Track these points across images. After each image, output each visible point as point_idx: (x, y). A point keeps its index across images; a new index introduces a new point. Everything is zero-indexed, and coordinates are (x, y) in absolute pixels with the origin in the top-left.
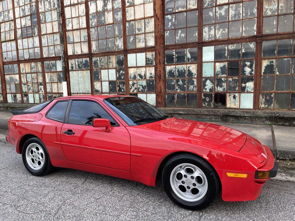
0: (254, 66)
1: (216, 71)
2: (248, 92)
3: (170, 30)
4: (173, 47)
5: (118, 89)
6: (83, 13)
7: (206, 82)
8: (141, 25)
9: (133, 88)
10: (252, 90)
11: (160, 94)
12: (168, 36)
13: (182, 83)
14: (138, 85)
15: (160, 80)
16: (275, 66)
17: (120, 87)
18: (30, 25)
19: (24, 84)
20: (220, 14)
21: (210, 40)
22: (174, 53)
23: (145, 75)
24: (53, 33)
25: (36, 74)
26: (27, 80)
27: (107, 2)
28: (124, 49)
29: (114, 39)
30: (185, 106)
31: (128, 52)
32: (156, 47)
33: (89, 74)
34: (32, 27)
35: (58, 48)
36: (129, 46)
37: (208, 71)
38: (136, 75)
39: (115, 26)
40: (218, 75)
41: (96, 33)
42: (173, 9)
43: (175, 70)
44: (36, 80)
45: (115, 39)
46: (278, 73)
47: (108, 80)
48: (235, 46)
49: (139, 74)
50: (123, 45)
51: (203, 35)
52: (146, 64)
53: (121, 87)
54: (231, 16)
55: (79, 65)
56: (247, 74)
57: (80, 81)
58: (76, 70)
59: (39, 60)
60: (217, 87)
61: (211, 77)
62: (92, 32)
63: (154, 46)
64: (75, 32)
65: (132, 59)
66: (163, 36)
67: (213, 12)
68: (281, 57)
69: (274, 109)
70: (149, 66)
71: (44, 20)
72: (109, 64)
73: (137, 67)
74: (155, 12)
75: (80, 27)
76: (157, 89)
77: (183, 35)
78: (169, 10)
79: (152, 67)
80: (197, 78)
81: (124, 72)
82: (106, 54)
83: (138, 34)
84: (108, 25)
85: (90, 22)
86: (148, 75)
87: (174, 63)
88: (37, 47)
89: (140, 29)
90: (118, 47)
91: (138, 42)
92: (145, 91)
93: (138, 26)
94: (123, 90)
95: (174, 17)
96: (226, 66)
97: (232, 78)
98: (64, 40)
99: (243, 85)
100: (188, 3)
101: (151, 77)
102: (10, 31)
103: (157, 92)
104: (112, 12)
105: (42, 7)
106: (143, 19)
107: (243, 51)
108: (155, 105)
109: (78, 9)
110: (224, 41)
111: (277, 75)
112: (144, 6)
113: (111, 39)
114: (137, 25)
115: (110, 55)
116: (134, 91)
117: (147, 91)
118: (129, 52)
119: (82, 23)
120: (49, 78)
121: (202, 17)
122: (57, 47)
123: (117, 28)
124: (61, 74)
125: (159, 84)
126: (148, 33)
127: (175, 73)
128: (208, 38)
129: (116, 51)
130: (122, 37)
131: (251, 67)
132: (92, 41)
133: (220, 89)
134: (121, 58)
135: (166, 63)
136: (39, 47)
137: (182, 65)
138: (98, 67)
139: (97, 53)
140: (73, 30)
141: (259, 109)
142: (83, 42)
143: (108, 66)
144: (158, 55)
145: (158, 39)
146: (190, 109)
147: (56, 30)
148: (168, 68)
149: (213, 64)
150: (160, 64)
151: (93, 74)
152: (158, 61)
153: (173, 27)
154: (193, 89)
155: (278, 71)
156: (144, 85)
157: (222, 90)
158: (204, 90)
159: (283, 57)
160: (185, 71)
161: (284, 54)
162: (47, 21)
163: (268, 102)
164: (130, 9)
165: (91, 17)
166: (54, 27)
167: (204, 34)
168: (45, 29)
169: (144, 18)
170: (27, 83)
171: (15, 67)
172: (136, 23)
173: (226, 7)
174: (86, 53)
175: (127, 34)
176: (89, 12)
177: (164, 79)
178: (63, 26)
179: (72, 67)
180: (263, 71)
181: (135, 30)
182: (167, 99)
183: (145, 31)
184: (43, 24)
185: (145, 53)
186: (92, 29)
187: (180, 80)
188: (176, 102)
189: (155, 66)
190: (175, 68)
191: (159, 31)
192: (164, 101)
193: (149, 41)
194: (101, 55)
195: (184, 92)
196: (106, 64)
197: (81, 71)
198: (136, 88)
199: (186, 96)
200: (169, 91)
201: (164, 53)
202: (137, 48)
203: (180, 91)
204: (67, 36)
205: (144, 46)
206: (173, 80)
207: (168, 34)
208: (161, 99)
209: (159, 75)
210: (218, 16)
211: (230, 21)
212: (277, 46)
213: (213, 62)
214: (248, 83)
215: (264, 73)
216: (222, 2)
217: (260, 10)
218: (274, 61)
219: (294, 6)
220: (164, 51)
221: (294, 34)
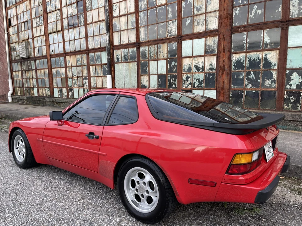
3: (242, 6)
4: (245, 29)
5: (168, 84)
7: (291, 75)
8: (202, 3)
9: (187, 83)
11: (222, 90)
12: (238, 14)
13: (255, 76)
14: (193, 79)
15: (224, 73)
17: (170, 82)
18: (76, 14)
19: (70, 78)
21: (300, 16)
22: (245, 36)
23: (203, 67)
24: (99, 21)
25: (81, 67)
26: (72, 74)
28: (178, 35)
29: (166, 23)
30: (258, 107)
31: (183, 38)
32: (220, 31)
33: (136, 67)
34: (78, 16)
35: (104, 38)
36: (184, 32)
38: (192, 66)
39: (168, 8)
41: (146, 17)
43: (245, 59)
44: (81, 73)
45: (168, 23)
47: (157, 73)
49: (195, 66)
50: (176, 30)
51: (289, 10)
52: (206, 52)
53: (172, 81)
55: (125, 56)
57: (126, 74)
58: (121, 63)
59: (84, 52)
61: (300, 69)
62: (141, 17)
63: (217, 28)
64: (122, 18)
65: (187, 46)
70: (210, 56)
71: (90, 7)
72: (159, 54)
73: (193, 57)
75: (127, 12)
76: (218, 84)
77: (259, 12)
79: (213, 56)
80: (278, 70)
81: (176, 64)
82: (156, 42)
83: (197, 15)
84: (160, 6)
85: (140, 5)
86: (207, 66)
87: (245, 50)
88: (83, 38)
89: (199, 9)
90: (171, 32)
91: (196, 26)
92: (202, 87)
93: (198, 5)
94: (174, 86)
98: (110, 28)
101: (211, 69)
102: (56, 21)
103: (218, 88)
113: (163, 24)
114: (196, 3)
115: (160, 43)
116: (187, 86)
117: (204, 87)
118: (185, 38)
119: (130, 7)
120: (94, 72)
122: (102, 37)
123: (170, 10)
124: (106, 67)
125: (222, 77)
126: (210, 12)
127: (244, 63)
128: (297, 14)
129: (168, 38)
130: (176, 20)
132: (141, 27)
134: (174, 46)
135: (233, 51)
136: (84, 38)
137: (255, 53)
138: (146, 58)
139: (146, 42)
140: (120, 16)
142: (131, 29)
143: (158, 57)
144: (222, 40)
145: (224, 19)
146: (264, 111)
147: (102, 17)
148: (235, 57)
150: (224, 52)
151: (140, 67)
152: (221, 48)
153: (245, 2)
154: (271, 85)
156: (200, 79)
158: (288, 87)
160: (260, 60)
162: (93, 8)
166: (101, 14)
167: (291, 8)
168: (91, 17)
170: (73, 77)
171: (61, 60)
172: (195, 1)
174: (133, 41)
175: (183, 16)
177: (229, 71)
178: (110, 12)
179: (118, 59)
181: (192, 11)
182: (231, 97)
183: (206, 10)
184: (90, 12)
185: (204, 38)
186: (141, 13)
187: (251, 72)
188: (245, 101)
189: (217, 55)
190: (245, 57)
191: (225, 8)
192: (227, 99)
193: (210, 23)
194: (150, 44)
195: (257, 89)
196: (155, 54)
197: (127, 63)
198: (190, 82)
199: (260, 94)
200: (235, 87)
201: (230, 38)
202: (194, 32)
203: (250, 88)
204: (113, 24)
205: (204, 30)
206: (241, 72)
207: (237, 12)
208: (224, 97)
209: (222, 66)
220: (231, 35)
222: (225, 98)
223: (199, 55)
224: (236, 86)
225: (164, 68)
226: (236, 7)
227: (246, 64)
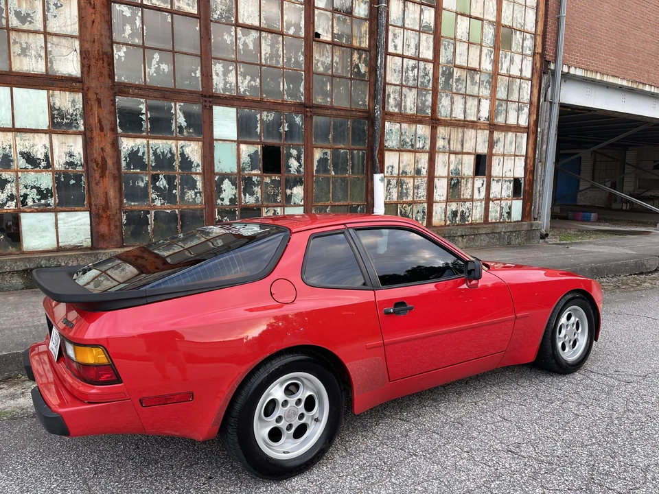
0: (303, 158)
1: (242, 161)
2: (296, 205)
3: (130, 45)
4: (140, 92)
7: (222, 183)
8: (32, 7)
10: (301, 202)
11: (105, 211)
12: (123, 59)
13: (169, 183)
14: (21, 187)
15: (105, 175)
16: (329, 161)
20: (245, 44)
21: (227, 93)
22: (143, 107)
23: (49, 161)
32: (86, 82)
37: (225, 161)
38: (13, 154)
40: (244, 169)
43: (146, 149)
46: (333, 173)
48: (273, 115)
49: (23, 155)
51: (212, 79)
52: (53, 124)
54: (265, 55)
56: (292, 172)
60: (245, 195)
61: (232, 174)
63: (79, 75)
66: (109, 58)
67: (231, 35)
68: (337, 146)
70: (64, 133)
73: (14, 130)
76: (93, 199)
77: (165, 68)
79: (73, 136)
80: (203, 174)
83: (18, 30)
86: (60, 157)
87: (144, 134)
89: (25, 17)
91: (19, 55)
92: (49, 205)
93: (20, 6)
95: (140, 14)
96: (259, 153)
97: (270, 177)
101: (70, 164)
103: (93, 207)
107: (286, 129)
108: (88, 243)
110: (253, 101)
111: (333, 177)
114: (16, 1)
117: (60, 204)
121: (210, 39)
125: (101, 184)
126: (56, 35)
127: (146, 157)
128: (223, 89)
131: (298, 159)
133: (249, 200)
135: (119, 130)
137: (165, 141)
144: (94, 104)
145: (93, 61)
149: (235, 145)
150: (102, 129)
152: (94, 121)
153: (137, 41)
154: (194, 199)
155: (333, 170)
156: (43, 187)
157: (254, 201)
158: (219, 201)
159: (339, 147)
160: (173, 155)
161: (340, 143)
167: (214, 77)
173: (255, 34)
177: (116, 172)
180: (315, 168)
181: (4, 15)
182: (125, 225)
183: (45, 26)
185: (45, 91)
187: (160, 176)
188: (153, 231)
190: (146, 146)
191: (96, 38)
192: (118, 230)
193: (60, 60)
195: (174, 207)
198: (12, 194)
199: (179, 216)
200: (133, 204)
201: (111, 102)
202: (14, 69)
203: (161, 204)
205: (44, 70)
206: (142, 175)
207: (122, 54)
208: (109, 225)
209: (99, 160)
210: (241, 47)
211: (264, 66)
212: (332, 127)
213: (234, 141)
214: (295, 188)
215: (317, 171)
216: (249, 22)
217: (310, 59)
218: (329, 152)
219: (351, 67)
220: (112, 98)
221: (353, 111)
222: (112, 227)
223: (33, 128)
224: (134, 201)
226: (119, 43)
227: (150, 159)
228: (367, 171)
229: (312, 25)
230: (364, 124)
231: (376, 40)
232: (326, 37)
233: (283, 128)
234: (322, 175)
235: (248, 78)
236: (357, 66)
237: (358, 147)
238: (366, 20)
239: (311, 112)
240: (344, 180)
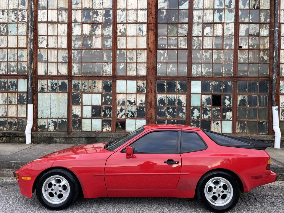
0: (232, 100)
1: (203, 101)
2: (228, 120)
3: (163, 63)
4: (165, 78)
5: (102, 114)
6: (64, 33)
7: (194, 110)
8: (133, 55)
9: (121, 114)
10: (231, 119)
11: (150, 120)
12: (160, 68)
13: (172, 110)
14: (127, 111)
15: (151, 107)
16: (246, 101)
20: (206, 56)
21: (198, 76)
22: (165, 83)
23: (135, 102)
24: (18, 48)
27: (96, 28)
28: (113, 75)
29: (101, 64)
31: (117, 78)
32: (148, 77)
33: (67, 98)
35: (23, 65)
36: (118, 73)
37: (196, 101)
38: (125, 101)
39: (103, 52)
40: (204, 105)
41: (80, 55)
42: (165, 45)
43: (165, 98)
45: (103, 64)
46: (248, 106)
47: (91, 105)
48: (218, 82)
49: (128, 101)
50: (111, 71)
52: (137, 91)
53: (106, 112)
54: (215, 59)
55: (52, 87)
56: (226, 106)
57: (53, 104)
58: (47, 92)
60: (204, 115)
61: (198, 107)
62: (74, 54)
63: (146, 75)
64: (49, 51)
65: (121, 85)
66: (155, 68)
67: (200, 54)
68: (251, 94)
69: (246, 133)
70: (140, 94)
71: (5, 32)
72: (94, 89)
73: (126, 93)
74: (149, 45)
75: (58, 46)
76: (147, 115)
77: (174, 69)
78: (162, 46)
79: (143, 95)
80: (186, 107)
81: (111, 98)
82: (91, 78)
84: (95, 49)
85: (73, 44)
86: (138, 101)
87: (165, 93)
90: (106, 72)
91: (129, 70)
92: (134, 117)
94: (109, 116)
95: (166, 52)
96: (211, 98)
97: (216, 108)
98: (34, 57)
99: (224, 114)
100: (179, 43)
101: (141, 104)
103: (147, 118)
104: (101, 38)
105: (4, 17)
106: (135, 50)
107: (224, 88)
109: (57, 28)
110: (209, 77)
111: (248, 108)
112: (137, 38)
113: (98, 64)
114: (129, 54)
115: (95, 79)
116: (122, 116)
117: (136, 117)
118: (119, 78)
119: (62, 43)
120: (4, 99)
121: (191, 56)
122: (21, 64)
123: (105, 54)
124: (24, 96)
125: (150, 110)
126: (140, 63)
127: (165, 101)
128: (196, 74)
129: (103, 76)
130: (111, 63)
131: (229, 100)
132: (74, 63)
133: (206, 117)
134: (109, 83)
135: (157, 92)
137: (172, 95)
138: (79, 91)
139: (79, 76)
140: (48, 49)
141: (236, 134)
142: (61, 62)
143: (92, 91)
144: (149, 84)
145: (150, 70)
147: (23, 43)
149: (200, 95)
150: (151, 92)
151: (71, 98)
152: (149, 89)
153: (165, 61)
154: (182, 116)
155: (248, 105)
156: (133, 111)
157: (207, 118)
158: (192, 117)
159: (252, 94)
160: (175, 100)
161: (252, 92)
162: (10, 34)
163: (242, 128)
164: (122, 39)
165: (73, 38)
166: (20, 42)
167: (193, 70)
168: (5, 41)
169: (137, 49)
172: (128, 52)
173: (210, 52)
174: (64, 74)
175: (117, 61)
176: (72, 33)
177: (155, 106)
178: (35, 42)
179: (42, 89)
180: (238, 104)
181: (126, 59)
183: (137, 61)
184: (4, 36)
185: (136, 81)
186: (74, 51)
187: (170, 108)
189: (146, 94)
191: (152, 62)
193: (140, 71)
194: (84, 78)
195: (174, 119)
196: (90, 88)
197: (55, 94)
198: (124, 113)
199: (176, 123)
201: (155, 83)
202: (127, 75)
203: (170, 118)
204: (38, 54)
205: (136, 74)
206: (163, 107)
207: (160, 66)
209: (150, 102)
210: (204, 57)
211: (214, 63)
212: (248, 85)
213: (200, 94)
214: (227, 113)
215: (239, 105)
216: (208, 48)
217: (236, 58)
218: (246, 96)
219: (259, 58)
220: (155, 81)
221: (260, 78)
223: (132, 93)
224: (160, 117)
225: (99, 100)
226: (159, 63)
227: (167, 102)
228: (269, 105)
229: (238, 44)
230: (267, 83)
231: (273, 44)
232: (245, 47)
233: (222, 87)
234: (242, 107)
235: (207, 69)
236: (263, 57)
237: (263, 94)
238: (267, 36)
239: (236, 80)
240: (255, 109)
